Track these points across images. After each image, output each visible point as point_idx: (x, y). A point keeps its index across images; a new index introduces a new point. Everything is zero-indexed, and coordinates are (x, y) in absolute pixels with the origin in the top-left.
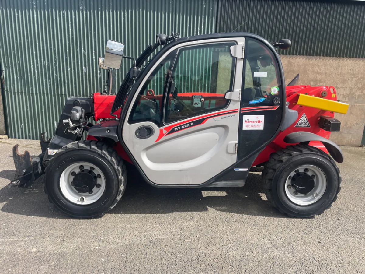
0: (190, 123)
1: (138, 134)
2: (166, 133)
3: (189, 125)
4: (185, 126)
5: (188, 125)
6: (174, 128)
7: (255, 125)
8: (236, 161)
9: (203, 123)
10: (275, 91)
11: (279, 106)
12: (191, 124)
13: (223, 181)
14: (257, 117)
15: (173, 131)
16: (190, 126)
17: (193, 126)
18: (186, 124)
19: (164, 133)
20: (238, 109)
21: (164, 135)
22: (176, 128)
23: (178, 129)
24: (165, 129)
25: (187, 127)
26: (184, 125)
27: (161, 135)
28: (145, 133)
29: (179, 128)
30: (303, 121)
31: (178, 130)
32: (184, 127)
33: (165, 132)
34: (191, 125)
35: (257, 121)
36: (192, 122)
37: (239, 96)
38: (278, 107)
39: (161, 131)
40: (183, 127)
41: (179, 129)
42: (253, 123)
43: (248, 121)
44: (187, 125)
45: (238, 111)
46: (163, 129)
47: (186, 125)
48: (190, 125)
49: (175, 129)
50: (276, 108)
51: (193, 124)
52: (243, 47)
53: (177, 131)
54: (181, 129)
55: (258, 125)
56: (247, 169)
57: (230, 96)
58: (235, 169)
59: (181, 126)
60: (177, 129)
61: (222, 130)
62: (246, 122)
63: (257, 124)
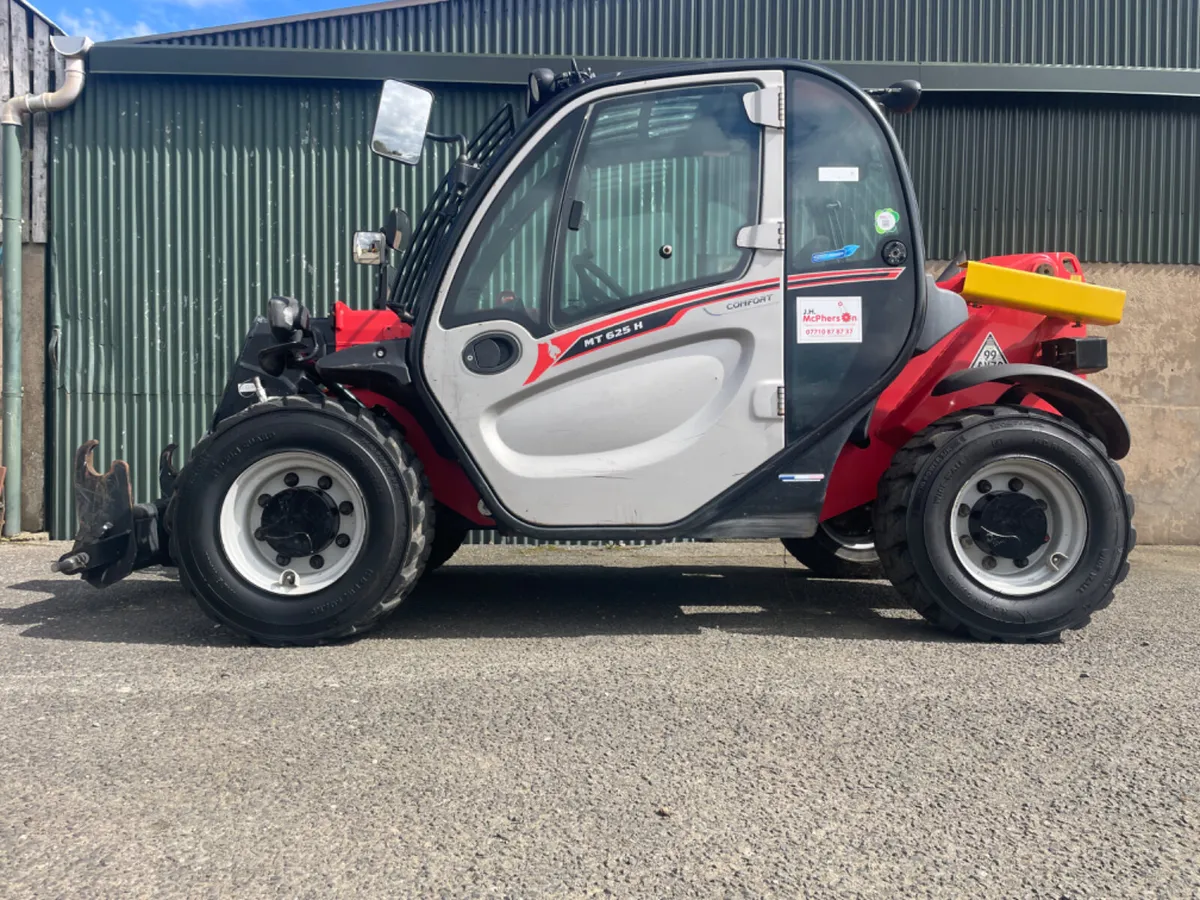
0: (631, 324)
1: (470, 358)
2: (557, 356)
3: (629, 330)
4: (615, 333)
5: (627, 330)
6: (583, 340)
7: (836, 328)
8: (783, 446)
9: (673, 324)
10: (886, 224)
11: (904, 268)
12: (636, 326)
13: (745, 517)
14: (840, 304)
15: (579, 349)
16: (634, 333)
17: (640, 332)
18: (621, 326)
19: (552, 355)
20: (778, 279)
21: (552, 360)
22: (588, 338)
23: (596, 341)
24: (554, 342)
25: (625, 337)
26: (613, 329)
27: (544, 361)
28: (492, 355)
29: (599, 338)
30: (991, 357)
31: (596, 346)
32: (613, 336)
33: (554, 351)
34: (636, 328)
35: (840, 315)
36: (637, 321)
37: (778, 236)
38: (900, 272)
39: (543, 348)
40: (609, 336)
41: (599, 341)
42: (827, 322)
43: (811, 315)
44: (624, 329)
45: (777, 286)
46: (550, 343)
47: (620, 330)
48: (632, 327)
49: (587, 343)
50: (895, 275)
51: (641, 325)
52: (779, 95)
53: (591, 348)
54: (605, 342)
55: (845, 327)
56: (822, 476)
57: (753, 237)
58: (780, 476)
59: (604, 333)
60: (591, 341)
61: (731, 347)
62: (806, 319)
63: (841, 325)
